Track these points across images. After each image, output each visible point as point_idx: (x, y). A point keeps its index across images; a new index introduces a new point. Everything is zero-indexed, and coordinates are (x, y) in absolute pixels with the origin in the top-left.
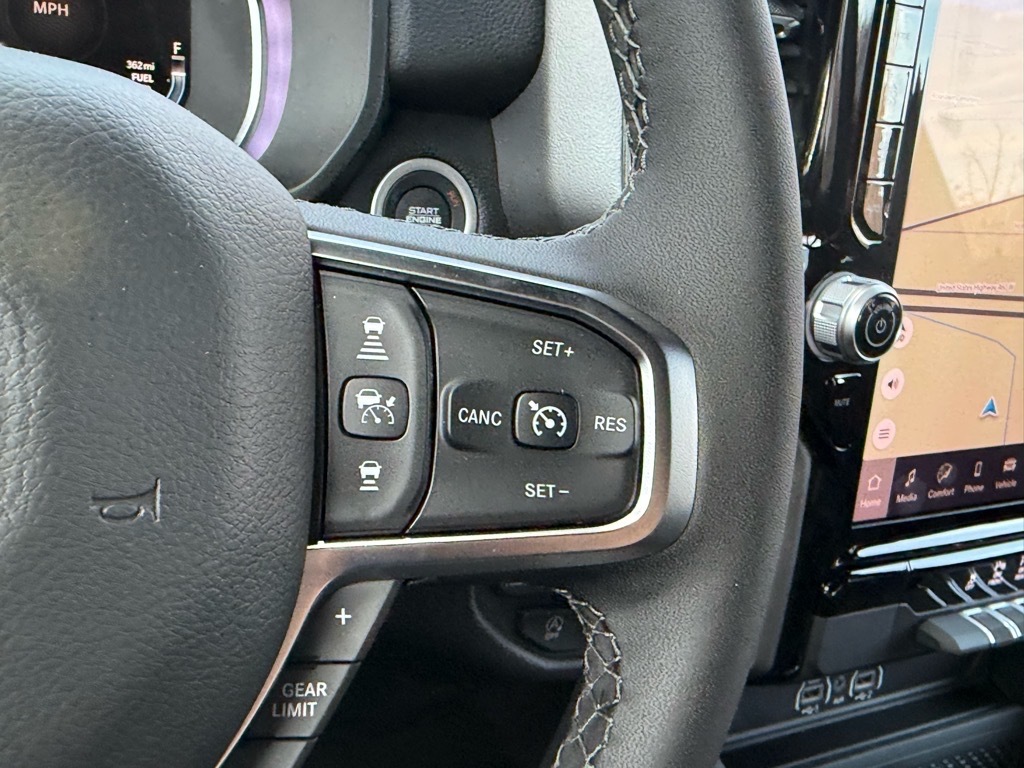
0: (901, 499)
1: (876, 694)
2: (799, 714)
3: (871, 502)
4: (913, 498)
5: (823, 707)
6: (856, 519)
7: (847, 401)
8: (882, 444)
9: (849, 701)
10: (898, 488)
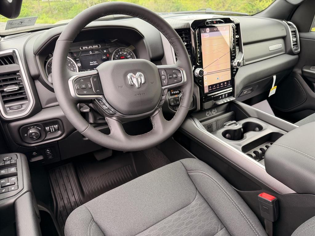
0: (210, 90)
1: (216, 113)
2: (207, 116)
3: (206, 90)
4: (211, 89)
5: (210, 115)
6: (205, 92)
7: (201, 81)
8: (206, 84)
9: (213, 114)
10: (209, 89)
